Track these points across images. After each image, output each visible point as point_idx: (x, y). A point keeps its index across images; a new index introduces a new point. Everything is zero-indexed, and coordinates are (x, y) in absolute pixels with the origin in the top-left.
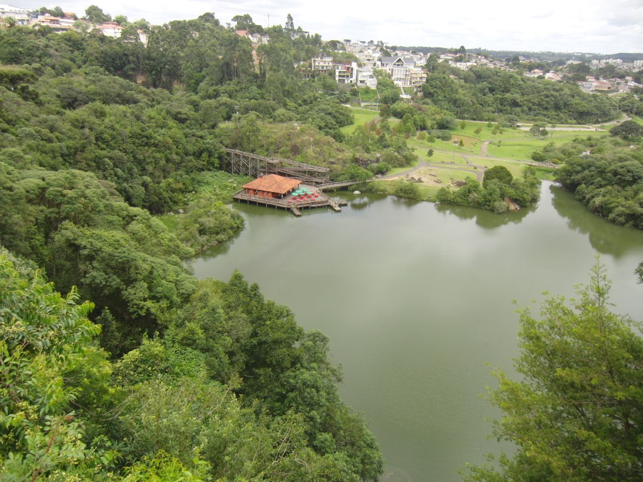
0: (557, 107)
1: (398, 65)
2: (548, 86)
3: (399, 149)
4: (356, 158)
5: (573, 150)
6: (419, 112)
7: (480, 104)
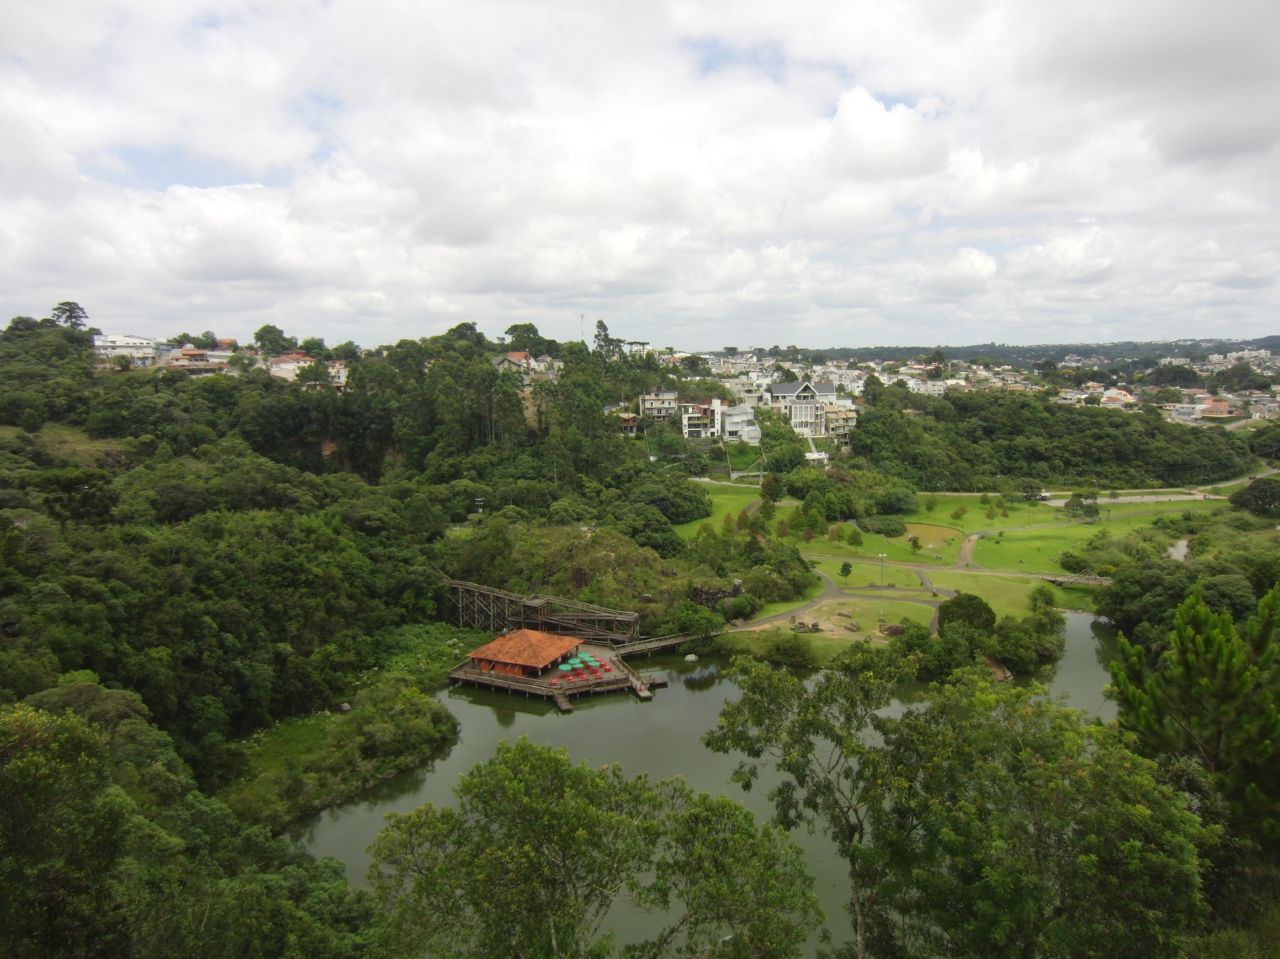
0: (1121, 457)
1: (805, 397)
2: (1100, 419)
3: (780, 567)
4: (695, 589)
5: (1146, 545)
6: (839, 485)
7: (968, 460)
